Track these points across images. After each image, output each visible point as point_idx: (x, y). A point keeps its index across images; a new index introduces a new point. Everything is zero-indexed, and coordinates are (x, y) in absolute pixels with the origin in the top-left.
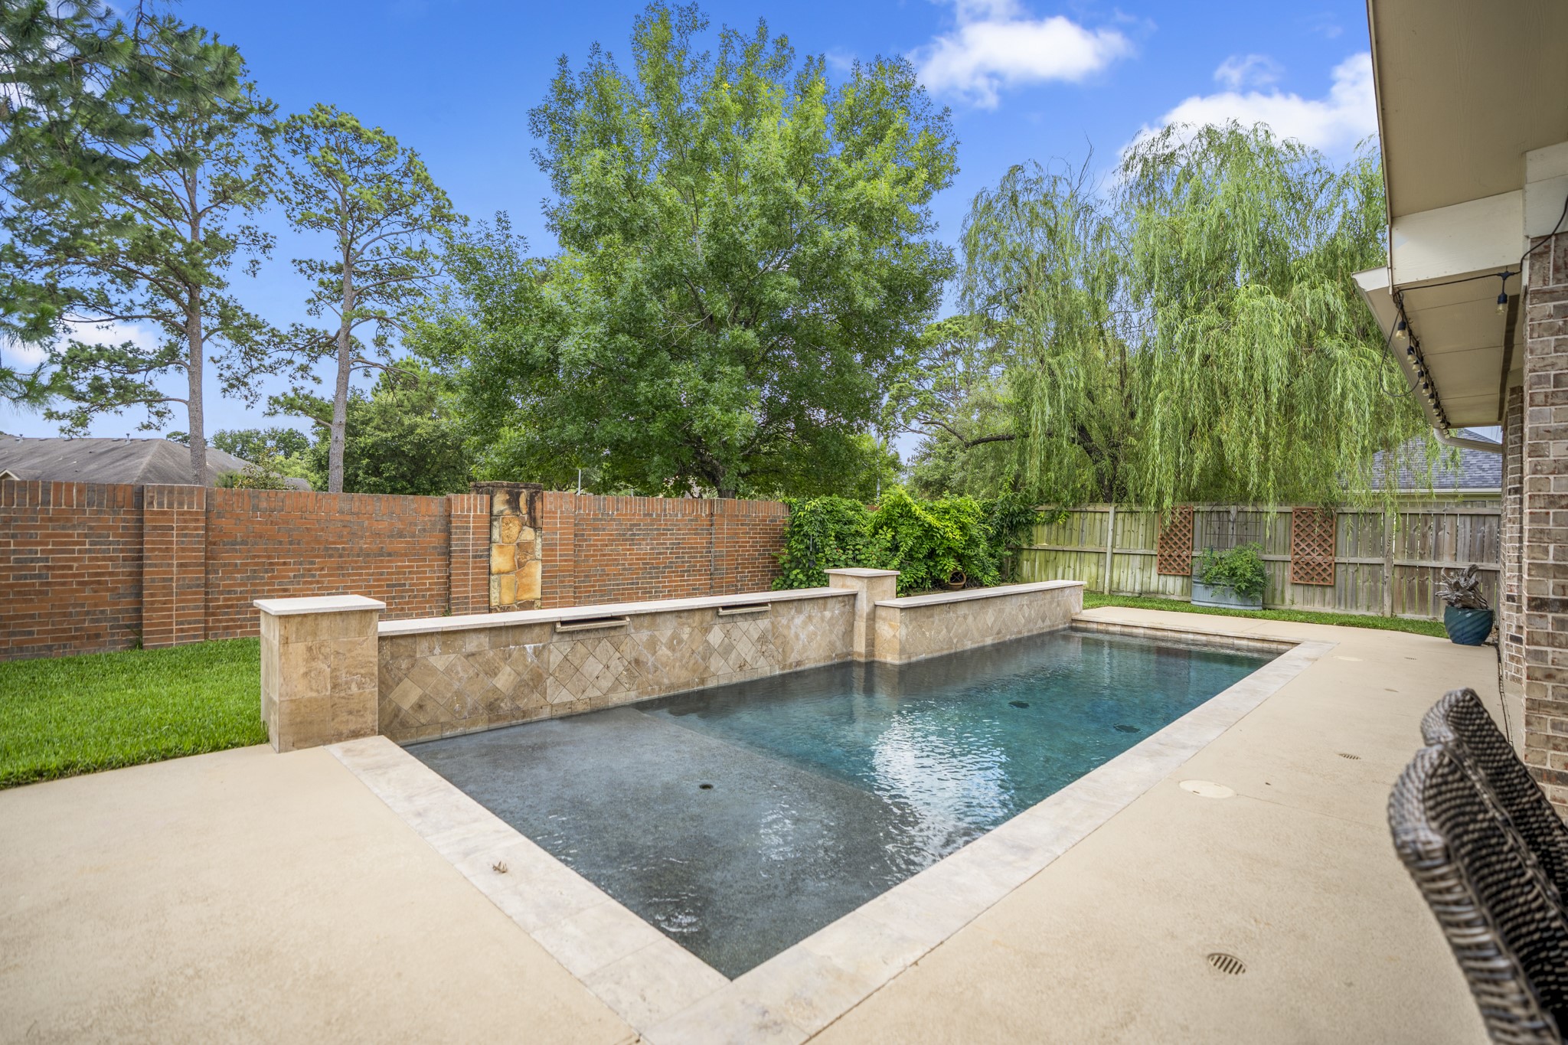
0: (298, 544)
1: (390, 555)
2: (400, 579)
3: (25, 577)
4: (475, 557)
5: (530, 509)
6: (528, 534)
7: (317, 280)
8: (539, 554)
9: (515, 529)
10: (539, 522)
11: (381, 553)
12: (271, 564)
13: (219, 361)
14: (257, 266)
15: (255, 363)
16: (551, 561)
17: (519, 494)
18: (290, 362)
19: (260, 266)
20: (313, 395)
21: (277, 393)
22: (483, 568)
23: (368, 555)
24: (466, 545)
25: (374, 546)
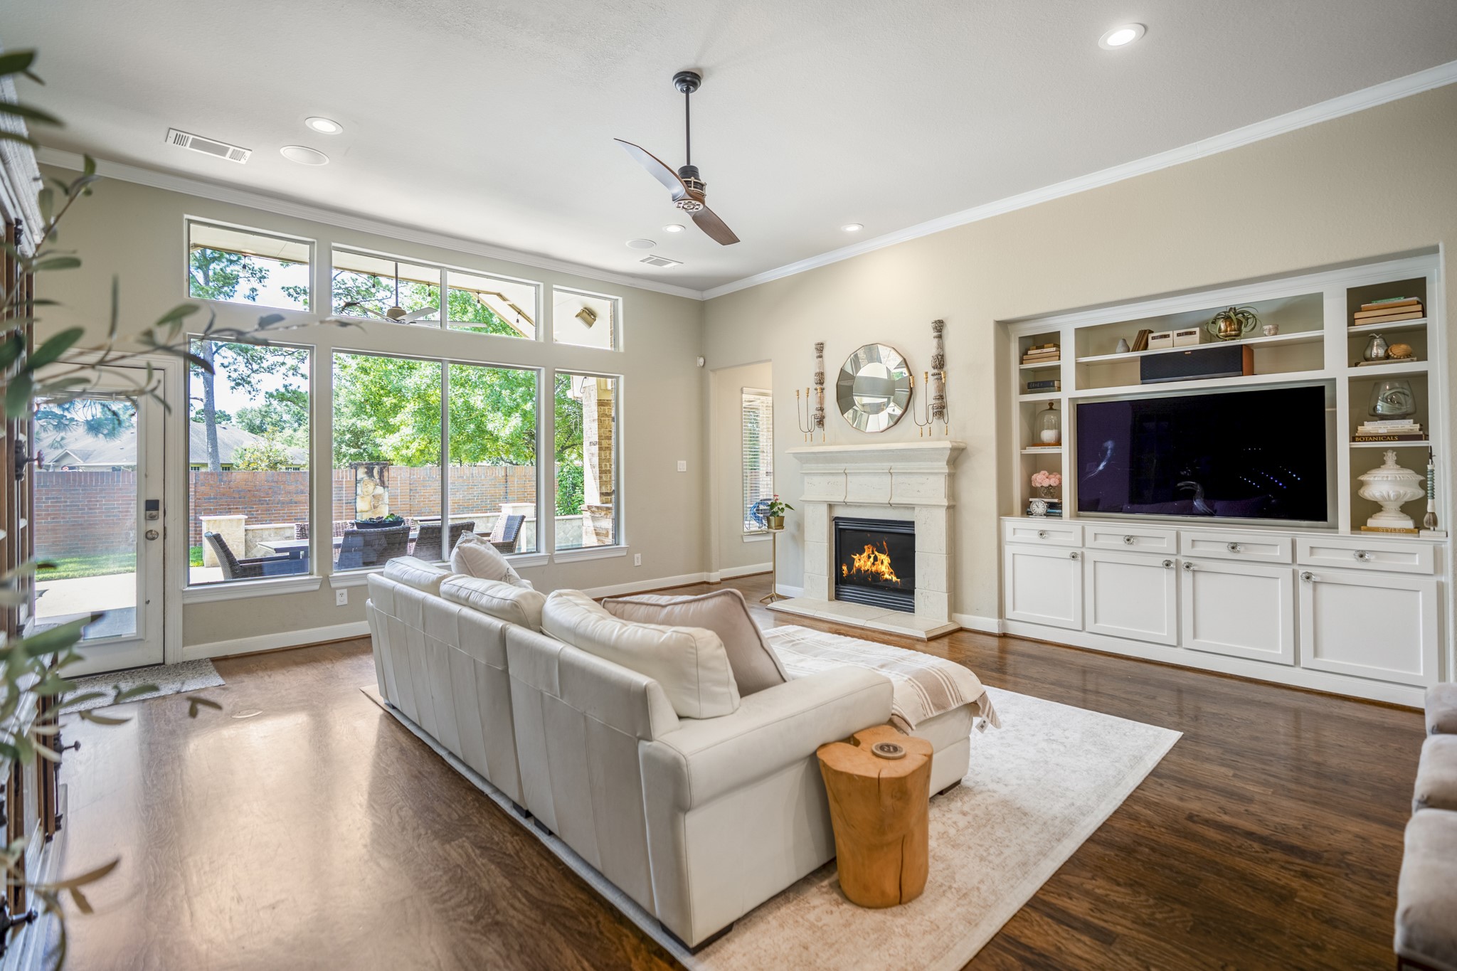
0: (244, 498)
1: (296, 503)
2: (302, 516)
3: (109, 516)
4: (346, 503)
5: (380, 476)
6: (380, 490)
7: (302, 301)
8: (386, 500)
9: (371, 487)
10: (386, 483)
11: (291, 502)
12: (229, 508)
13: (227, 367)
14: (255, 293)
15: (255, 367)
16: (395, 505)
17: (373, 469)
18: (283, 364)
19: (258, 292)
20: (299, 390)
21: (272, 390)
22: (352, 509)
23: (283, 503)
24: (341, 497)
25: (287, 499)
